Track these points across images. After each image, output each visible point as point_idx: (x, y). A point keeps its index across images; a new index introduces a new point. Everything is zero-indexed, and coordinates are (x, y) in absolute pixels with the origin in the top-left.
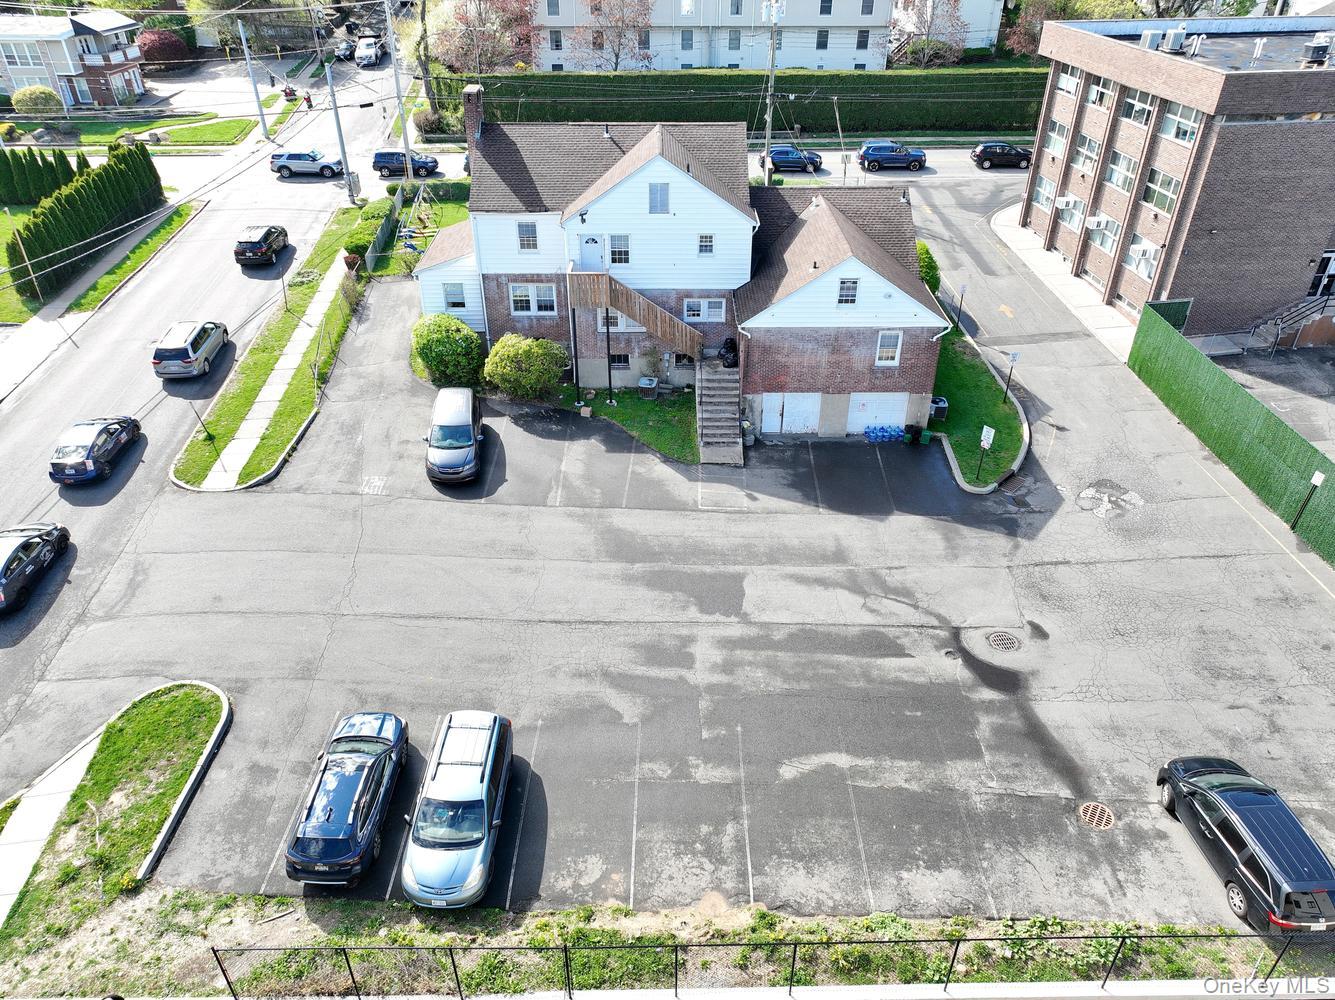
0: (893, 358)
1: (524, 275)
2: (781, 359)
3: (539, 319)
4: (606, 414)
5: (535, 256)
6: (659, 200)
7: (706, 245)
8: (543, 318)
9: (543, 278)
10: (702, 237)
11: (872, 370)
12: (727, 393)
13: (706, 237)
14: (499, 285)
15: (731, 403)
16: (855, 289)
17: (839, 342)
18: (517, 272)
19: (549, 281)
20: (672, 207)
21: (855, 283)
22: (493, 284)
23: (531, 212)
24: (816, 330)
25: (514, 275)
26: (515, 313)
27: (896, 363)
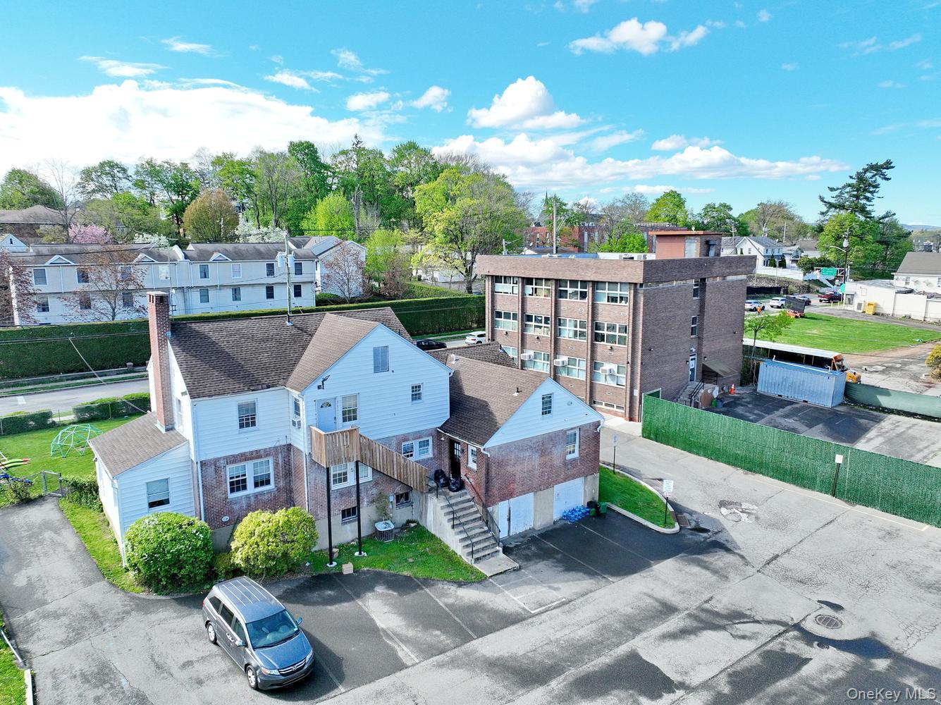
0: (574, 452)
1: (242, 455)
2: (510, 469)
3: (256, 496)
4: (366, 566)
5: (255, 433)
6: (381, 362)
7: (416, 393)
8: (262, 494)
9: (262, 452)
10: (413, 387)
11: (565, 464)
12: (467, 512)
13: (416, 387)
14: (217, 470)
15: (475, 519)
16: (550, 402)
17: (543, 445)
18: (237, 452)
19: (267, 455)
20: (391, 367)
21: (550, 397)
22: (211, 470)
23: (253, 390)
24: (530, 440)
25: (233, 456)
26: (231, 496)
27: (576, 455)
